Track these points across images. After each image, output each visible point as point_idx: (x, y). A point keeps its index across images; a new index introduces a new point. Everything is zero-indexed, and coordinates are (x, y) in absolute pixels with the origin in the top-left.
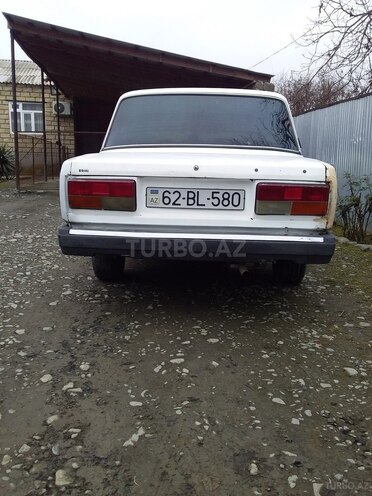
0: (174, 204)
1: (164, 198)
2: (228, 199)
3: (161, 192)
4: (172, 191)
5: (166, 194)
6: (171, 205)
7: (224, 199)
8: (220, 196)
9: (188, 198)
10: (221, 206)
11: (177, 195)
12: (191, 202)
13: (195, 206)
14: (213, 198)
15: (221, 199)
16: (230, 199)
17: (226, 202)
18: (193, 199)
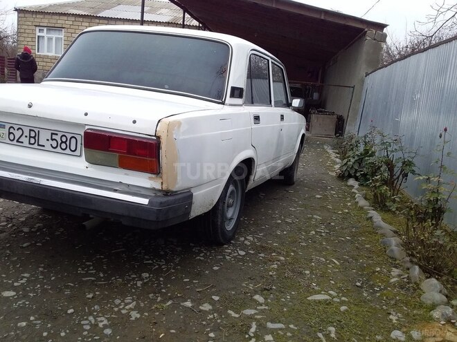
0: (18, 141)
1: (10, 133)
2: (65, 142)
3: (8, 126)
4: (16, 127)
5: (12, 130)
6: (15, 142)
7: (62, 142)
8: (58, 138)
9: (30, 137)
10: (59, 149)
11: (20, 131)
12: (32, 141)
13: (36, 146)
14: (52, 140)
15: (60, 142)
16: (68, 143)
17: (64, 146)
18: (34, 137)
